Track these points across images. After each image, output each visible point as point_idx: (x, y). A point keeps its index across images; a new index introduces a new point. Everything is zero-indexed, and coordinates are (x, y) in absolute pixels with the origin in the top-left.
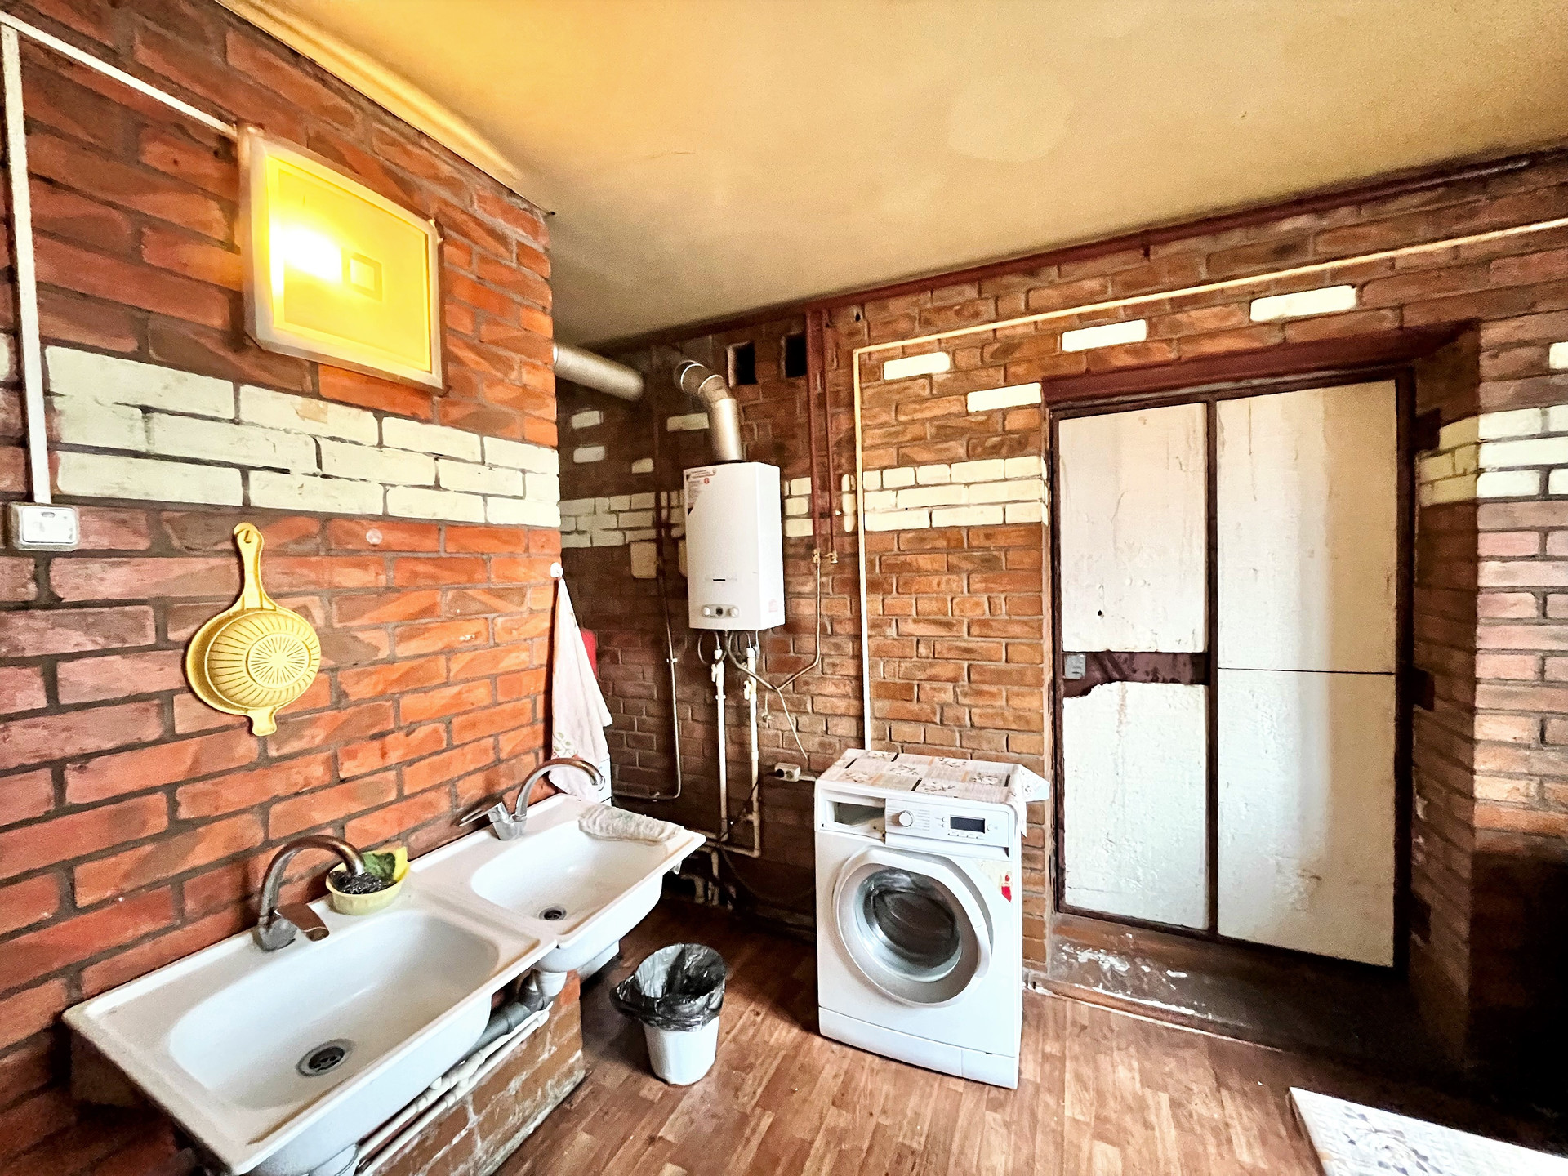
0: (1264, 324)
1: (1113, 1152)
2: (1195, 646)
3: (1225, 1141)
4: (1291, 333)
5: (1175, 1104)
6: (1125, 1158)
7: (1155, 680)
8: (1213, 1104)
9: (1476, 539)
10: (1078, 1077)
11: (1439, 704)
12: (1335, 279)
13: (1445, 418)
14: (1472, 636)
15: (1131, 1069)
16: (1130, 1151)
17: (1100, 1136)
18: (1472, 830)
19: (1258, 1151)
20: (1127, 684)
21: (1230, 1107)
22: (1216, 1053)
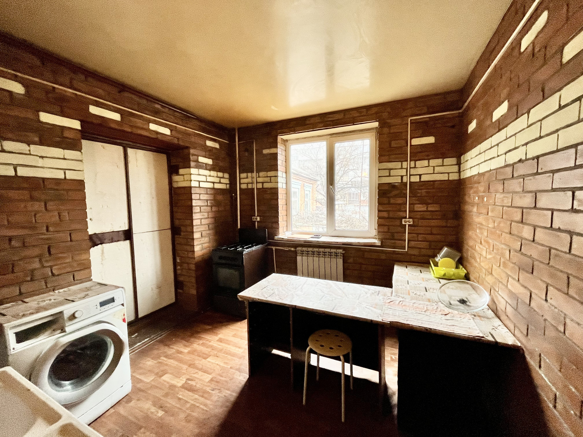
0: (153, 131)
1: (166, 376)
2: (126, 228)
3: (181, 353)
4: (159, 136)
5: (166, 357)
6: (171, 374)
7: (112, 242)
8: (172, 350)
9: (192, 195)
10: (141, 374)
11: (182, 234)
12: (166, 126)
13: (180, 167)
14: (192, 216)
15: (149, 360)
16: (169, 371)
17: (161, 376)
18: (194, 258)
19: (187, 348)
20: (104, 245)
21: (175, 348)
22: (161, 342)
